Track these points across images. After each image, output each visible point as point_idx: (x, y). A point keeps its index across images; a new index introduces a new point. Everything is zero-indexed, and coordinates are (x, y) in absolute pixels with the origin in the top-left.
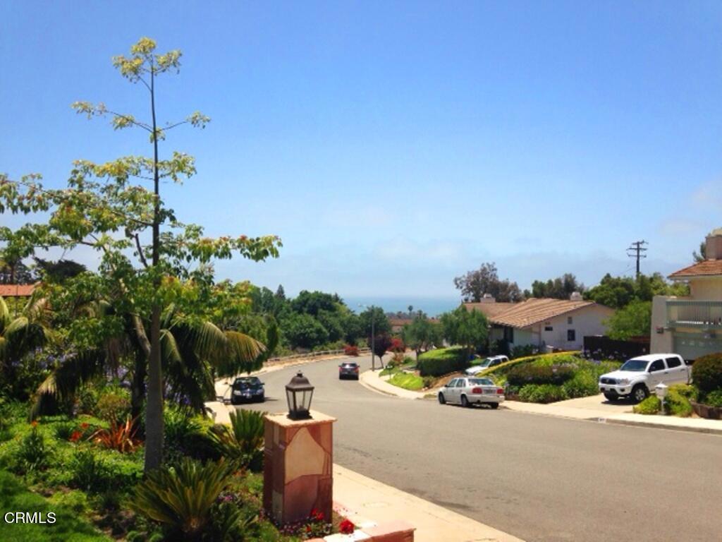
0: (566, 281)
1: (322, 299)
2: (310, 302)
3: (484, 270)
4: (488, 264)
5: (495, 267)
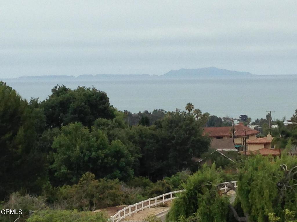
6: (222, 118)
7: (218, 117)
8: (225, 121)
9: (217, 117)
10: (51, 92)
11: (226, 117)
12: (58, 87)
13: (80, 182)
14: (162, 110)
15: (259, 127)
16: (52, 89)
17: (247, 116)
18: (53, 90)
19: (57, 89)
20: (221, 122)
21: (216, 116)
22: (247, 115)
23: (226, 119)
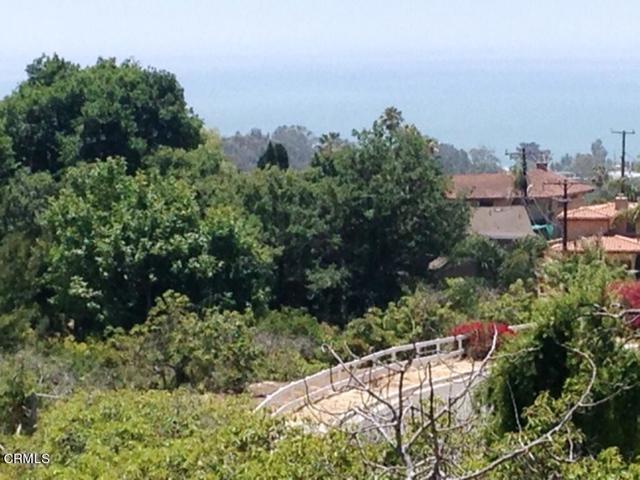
6: (467, 150)
7: (458, 147)
8: (476, 160)
9: (455, 147)
10: (26, 73)
11: (478, 148)
12: (45, 60)
13: (149, 318)
14: (299, 128)
15: (572, 176)
16: (28, 66)
17: (538, 146)
18: (31, 69)
19: (41, 66)
20: (466, 162)
21: (452, 147)
22: (537, 143)
23: (480, 153)
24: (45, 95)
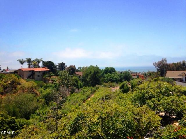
0: (183, 62)
1: (112, 69)
2: (109, 70)
3: (163, 60)
4: (164, 59)
5: (166, 59)
24: (106, 69)
